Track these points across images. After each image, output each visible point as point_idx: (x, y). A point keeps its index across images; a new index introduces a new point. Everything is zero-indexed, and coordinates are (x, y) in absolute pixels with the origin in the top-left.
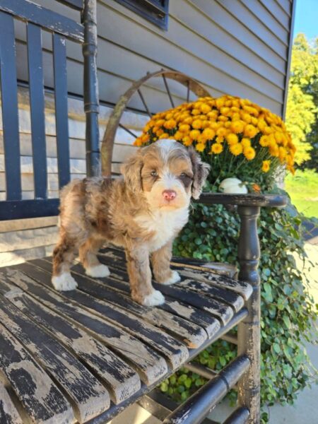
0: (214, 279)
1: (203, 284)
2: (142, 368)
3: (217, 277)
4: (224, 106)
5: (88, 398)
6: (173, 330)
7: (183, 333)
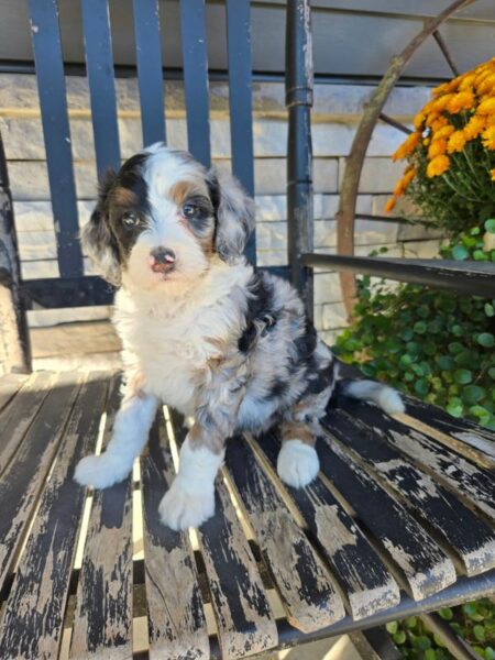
0: (457, 475)
3: (470, 471)
5: (15, 655)
6: (275, 571)
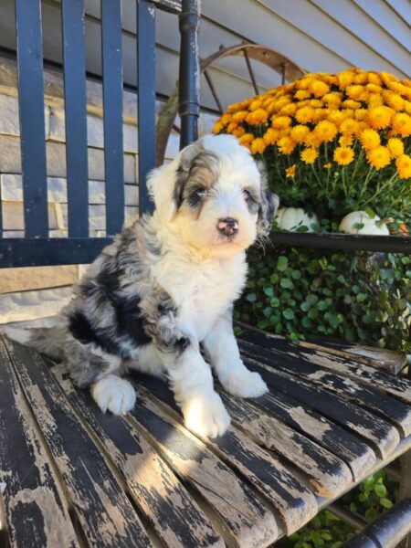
0: (365, 374)
1: (347, 382)
2: (232, 528)
3: (371, 370)
4: (353, 84)
6: (291, 459)
7: (310, 468)
